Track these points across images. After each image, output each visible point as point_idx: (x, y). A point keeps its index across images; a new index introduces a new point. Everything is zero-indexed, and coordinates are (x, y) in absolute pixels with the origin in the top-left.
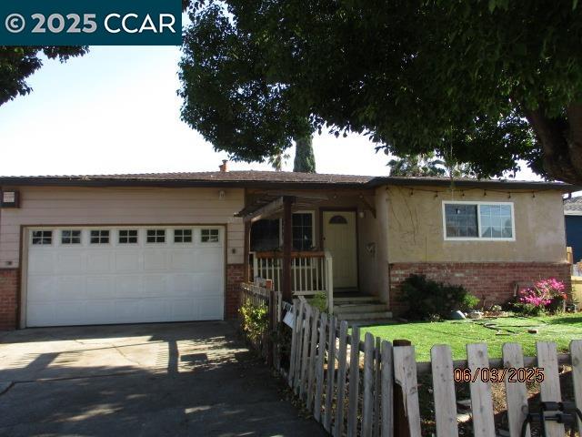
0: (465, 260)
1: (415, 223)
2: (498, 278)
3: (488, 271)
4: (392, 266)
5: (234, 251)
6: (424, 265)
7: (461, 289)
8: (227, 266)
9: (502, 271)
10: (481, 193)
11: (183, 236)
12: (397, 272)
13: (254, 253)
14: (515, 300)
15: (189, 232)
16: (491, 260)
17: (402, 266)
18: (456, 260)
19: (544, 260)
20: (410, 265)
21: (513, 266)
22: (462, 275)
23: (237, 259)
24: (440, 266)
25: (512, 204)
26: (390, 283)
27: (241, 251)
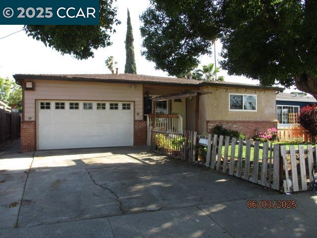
0: (237, 120)
1: (218, 103)
2: (250, 127)
3: (246, 124)
4: (208, 122)
5: (138, 114)
6: (221, 122)
7: (237, 132)
8: (135, 121)
9: (252, 124)
10: (244, 90)
11: (114, 107)
12: (210, 125)
13: (148, 115)
14: (256, 136)
15: (117, 105)
16: (247, 120)
17: (212, 122)
18: (234, 119)
19: (268, 120)
20: (215, 122)
21: (256, 122)
22: (236, 126)
23: (140, 117)
24: (227, 122)
25: (256, 95)
26: (207, 129)
27: (141, 114)
